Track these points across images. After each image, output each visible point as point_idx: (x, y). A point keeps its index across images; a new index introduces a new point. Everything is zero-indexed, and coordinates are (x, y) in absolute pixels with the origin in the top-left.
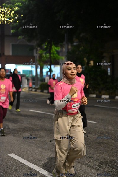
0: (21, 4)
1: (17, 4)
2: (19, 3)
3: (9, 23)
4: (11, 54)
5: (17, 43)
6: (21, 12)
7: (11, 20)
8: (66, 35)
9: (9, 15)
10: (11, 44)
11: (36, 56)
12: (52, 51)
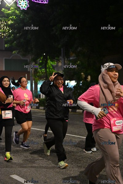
0: (16, 17)
1: (11, 17)
2: (13, 16)
3: (3, 37)
4: (4, 70)
5: (10, 58)
6: (16, 26)
7: (5, 34)
8: (62, 49)
9: (2, 29)
10: (4, 58)
11: (31, 71)
12: (47, 66)
